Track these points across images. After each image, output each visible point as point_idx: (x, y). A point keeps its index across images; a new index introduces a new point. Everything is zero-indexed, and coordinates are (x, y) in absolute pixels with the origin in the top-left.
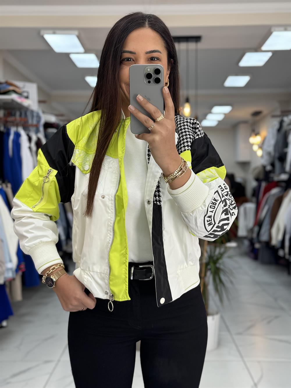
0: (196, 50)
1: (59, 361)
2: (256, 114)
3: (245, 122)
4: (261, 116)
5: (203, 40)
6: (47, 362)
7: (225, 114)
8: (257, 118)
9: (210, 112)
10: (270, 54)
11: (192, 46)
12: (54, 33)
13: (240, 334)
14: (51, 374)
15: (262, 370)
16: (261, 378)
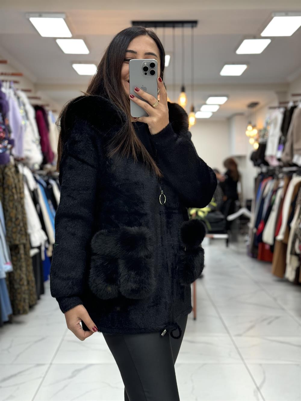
0: (192, 36)
1: (51, 364)
2: (253, 105)
3: (241, 114)
4: (258, 107)
5: (199, 25)
6: (38, 365)
7: (220, 105)
8: (254, 109)
9: (205, 104)
10: (268, 41)
11: (187, 31)
12: (40, 16)
13: (239, 335)
14: (44, 378)
15: (264, 373)
16: (264, 382)
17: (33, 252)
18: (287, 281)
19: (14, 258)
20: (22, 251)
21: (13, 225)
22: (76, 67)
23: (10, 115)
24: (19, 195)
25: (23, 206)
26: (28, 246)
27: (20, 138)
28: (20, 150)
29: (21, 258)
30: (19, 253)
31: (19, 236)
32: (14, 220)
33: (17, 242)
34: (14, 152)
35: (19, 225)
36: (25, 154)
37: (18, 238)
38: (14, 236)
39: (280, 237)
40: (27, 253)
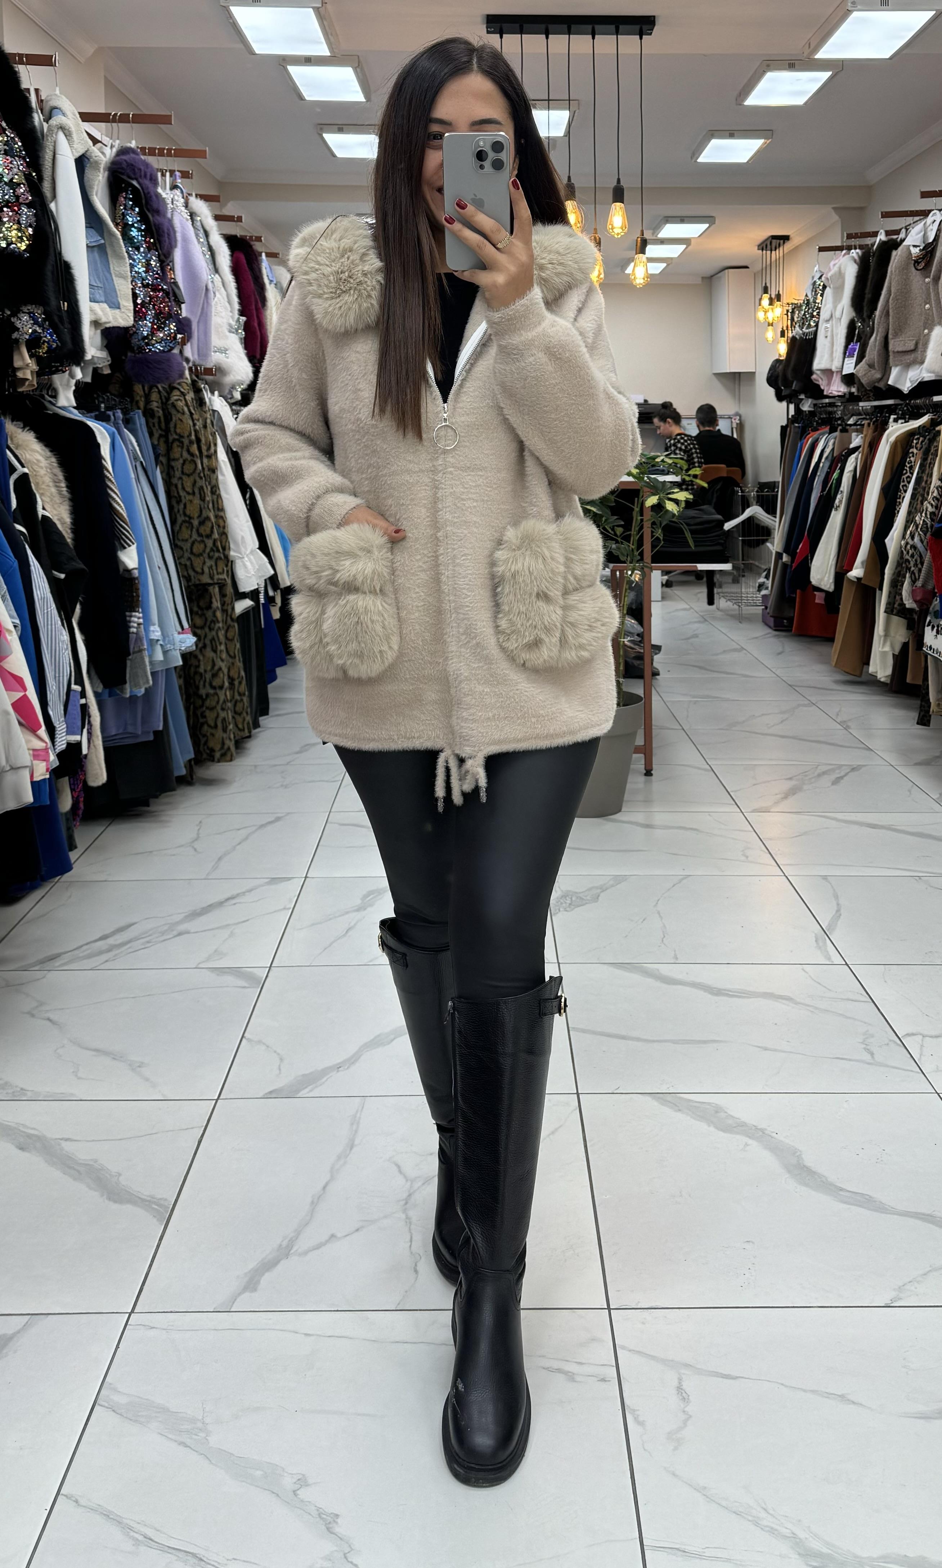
4: (788, 246)
5: (660, 28)
6: (275, 880)
9: (656, 238)
13: (765, 810)
15: (836, 897)
16: (837, 917)
17: (242, 606)
18: (873, 683)
19: (199, 621)
20: (216, 604)
21: (195, 536)
22: (332, 139)
23: (178, 256)
24: (205, 460)
25: (215, 490)
26: (229, 590)
27: (205, 316)
28: (204, 349)
29: (215, 621)
30: (209, 606)
31: (209, 563)
32: (196, 523)
33: (206, 579)
34: (188, 351)
35: (209, 536)
36: (215, 358)
37: (206, 570)
38: (197, 562)
39: (856, 572)
40: (227, 609)
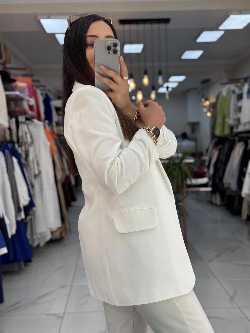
0: (166, 30)
1: (72, 286)
2: (206, 81)
3: (195, 89)
4: (210, 83)
7: (180, 83)
8: (206, 85)
9: (168, 82)
10: (223, 33)
12: (49, 18)
13: (211, 261)
14: (69, 296)
15: (235, 287)
16: (235, 293)
